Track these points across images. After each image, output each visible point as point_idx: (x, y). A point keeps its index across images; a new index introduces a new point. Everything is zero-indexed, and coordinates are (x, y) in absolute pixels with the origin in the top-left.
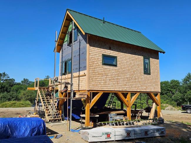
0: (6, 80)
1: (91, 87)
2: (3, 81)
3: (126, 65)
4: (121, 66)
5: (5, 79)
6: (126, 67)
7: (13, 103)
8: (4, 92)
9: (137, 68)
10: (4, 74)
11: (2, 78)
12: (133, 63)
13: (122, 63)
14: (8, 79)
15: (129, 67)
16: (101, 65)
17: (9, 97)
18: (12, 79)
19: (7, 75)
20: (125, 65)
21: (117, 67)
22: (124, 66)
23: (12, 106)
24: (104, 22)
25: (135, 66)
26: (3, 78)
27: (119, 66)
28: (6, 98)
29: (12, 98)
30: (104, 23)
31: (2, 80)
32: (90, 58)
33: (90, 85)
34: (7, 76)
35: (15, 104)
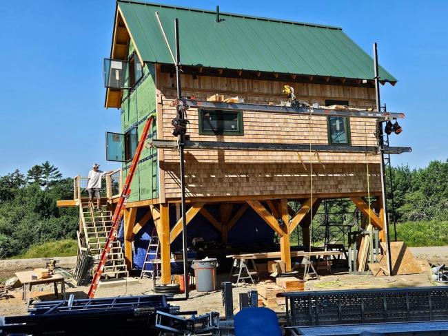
0: (53, 183)
1: (170, 191)
2: (46, 186)
3: (271, 129)
4: (254, 132)
5: (50, 180)
6: (271, 133)
7: (65, 246)
8: (49, 218)
9: (305, 134)
10: (47, 166)
11: (43, 179)
12: (292, 121)
13: (260, 124)
14: (58, 179)
15: (282, 133)
16: (197, 135)
17: (59, 229)
18: (69, 178)
19: (55, 169)
20: (267, 129)
21: (245, 136)
22: (265, 132)
23: (63, 252)
24: (221, 17)
25: (298, 129)
26: (45, 177)
27: (250, 132)
28: (50, 232)
29: (67, 232)
30: (219, 21)
31: (43, 185)
32: (164, 121)
33: (167, 186)
34: (55, 171)
35: (70, 246)
